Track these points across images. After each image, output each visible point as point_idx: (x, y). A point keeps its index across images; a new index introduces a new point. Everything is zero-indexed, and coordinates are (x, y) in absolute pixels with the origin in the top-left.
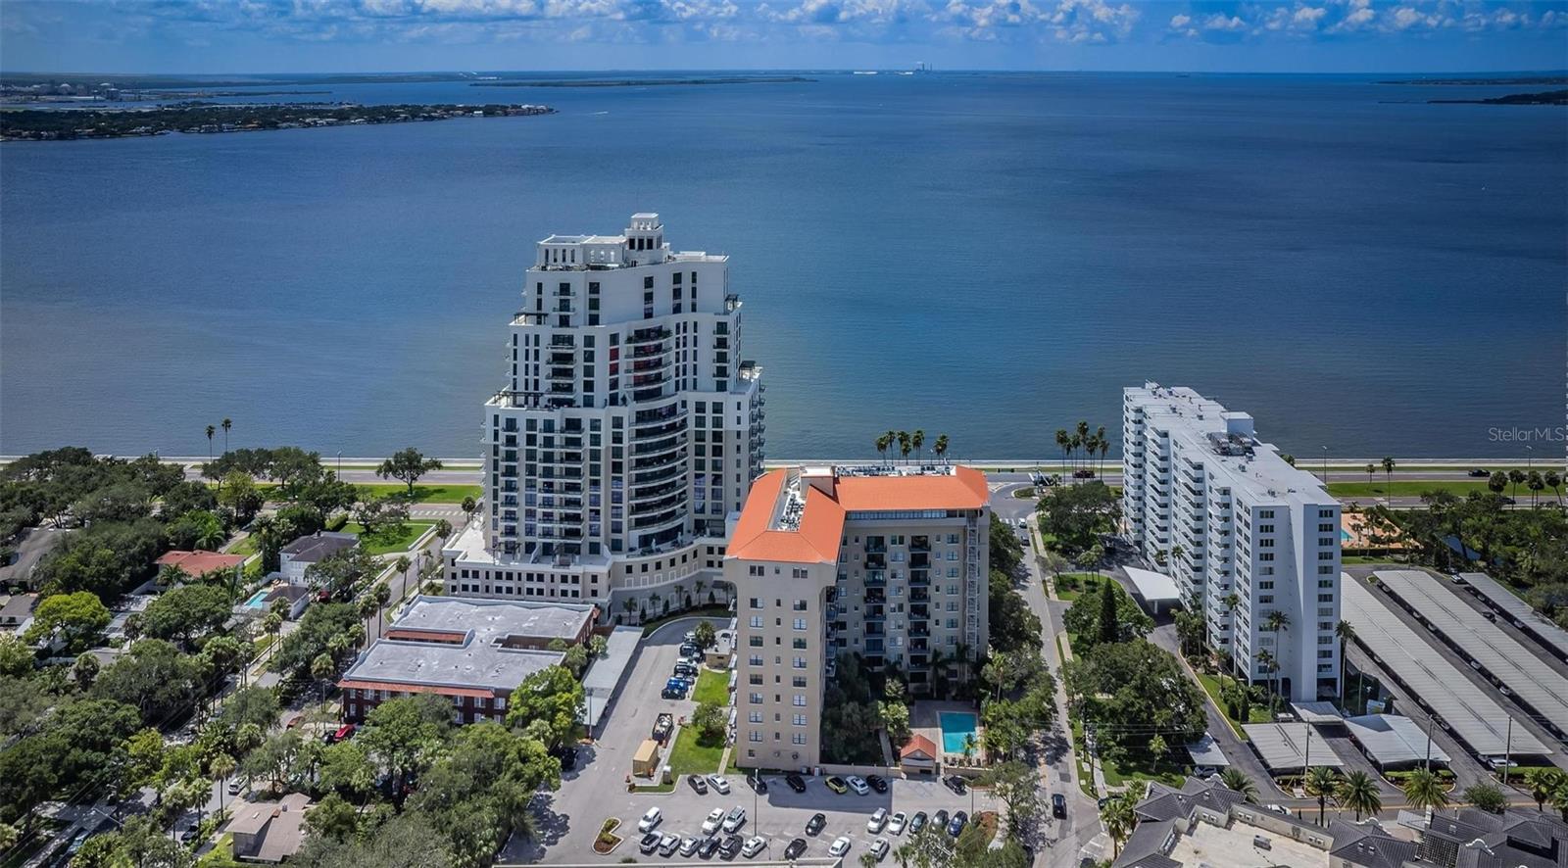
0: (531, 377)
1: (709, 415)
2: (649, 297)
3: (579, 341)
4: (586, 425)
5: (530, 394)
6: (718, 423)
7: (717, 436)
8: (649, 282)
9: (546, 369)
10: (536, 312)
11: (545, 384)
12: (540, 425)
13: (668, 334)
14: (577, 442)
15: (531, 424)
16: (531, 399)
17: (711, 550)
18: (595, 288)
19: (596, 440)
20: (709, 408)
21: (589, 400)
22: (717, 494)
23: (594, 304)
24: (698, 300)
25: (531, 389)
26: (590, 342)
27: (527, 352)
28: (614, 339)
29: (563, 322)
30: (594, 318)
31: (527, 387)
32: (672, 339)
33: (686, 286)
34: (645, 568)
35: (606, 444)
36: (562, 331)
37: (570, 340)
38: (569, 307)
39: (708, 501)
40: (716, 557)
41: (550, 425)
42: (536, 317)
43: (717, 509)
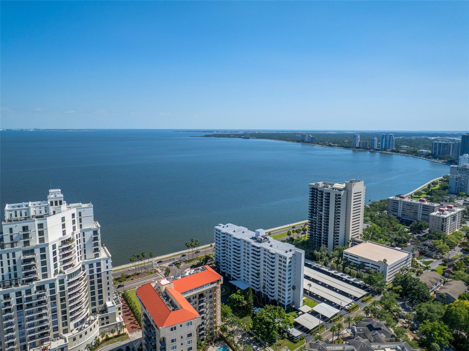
0: (12, 272)
1: (95, 268)
2: (64, 226)
3: (37, 251)
4: (47, 287)
5: (13, 280)
6: (99, 270)
7: (99, 275)
8: (63, 219)
9: (20, 267)
10: (10, 242)
11: (21, 273)
12: (23, 292)
13: (73, 240)
15: (19, 293)
16: (14, 282)
17: (103, 319)
18: (41, 226)
19: (52, 292)
20: (95, 265)
21: (45, 276)
22: (101, 297)
23: (41, 233)
24: (82, 223)
25: (13, 277)
26: (43, 250)
27: (9, 261)
28: (54, 247)
29: (27, 243)
30: (42, 240)
31: (10, 277)
32: (75, 242)
33: (76, 219)
34: (81, 336)
35: (58, 291)
36: (27, 248)
37: (32, 251)
38: (28, 237)
39: (97, 300)
40: (105, 321)
41: (28, 292)
42: (10, 244)
43: (101, 303)
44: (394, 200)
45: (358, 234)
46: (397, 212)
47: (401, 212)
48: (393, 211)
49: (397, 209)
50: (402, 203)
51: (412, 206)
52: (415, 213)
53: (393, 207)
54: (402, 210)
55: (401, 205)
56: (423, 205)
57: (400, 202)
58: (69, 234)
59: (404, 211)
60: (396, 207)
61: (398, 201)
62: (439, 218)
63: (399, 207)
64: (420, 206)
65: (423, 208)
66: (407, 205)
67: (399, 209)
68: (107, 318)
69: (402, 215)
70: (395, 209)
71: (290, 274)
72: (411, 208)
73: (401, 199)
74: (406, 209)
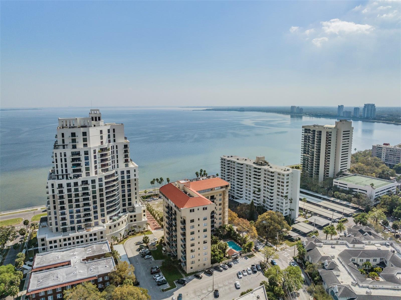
0: (64, 168)
1: (125, 175)
2: (102, 138)
3: (82, 153)
4: (90, 182)
5: (64, 175)
6: (129, 177)
7: (129, 181)
8: (101, 132)
9: (70, 165)
10: (62, 144)
11: (70, 170)
12: (72, 184)
13: (109, 150)
14: (87, 189)
15: (69, 185)
16: (65, 176)
17: (131, 217)
18: (84, 134)
19: (94, 187)
20: (125, 172)
21: (88, 174)
22: (130, 200)
23: (85, 140)
24: (116, 138)
25: (64, 173)
26: (86, 153)
27: (61, 159)
28: (95, 152)
29: (74, 147)
30: (85, 145)
31: (62, 172)
32: (110, 151)
33: (111, 133)
34: (115, 226)
35: (97, 188)
36: (74, 150)
37: (78, 154)
38: (76, 141)
39: (127, 202)
40: (133, 219)
41: (76, 184)
42: (62, 146)
43: (130, 204)
44: (378, 147)
45: (346, 168)
46: (381, 157)
47: (384, 157)
49: (381, 155)
50: (385, 149)
52: (398, 158)
53: (377, 153)
54: (386, 156)
55: (385, 151)
57: (383, 149)
58: (106, 145)
59: (387, 156)
61: (381, 147)
66: (390, 151)
67: (383, 154)
68: (135, 216)
70: (378, 155)
71: (288, 189)
72: (394, 153)
73: (384, 146)
74: (390, 154)
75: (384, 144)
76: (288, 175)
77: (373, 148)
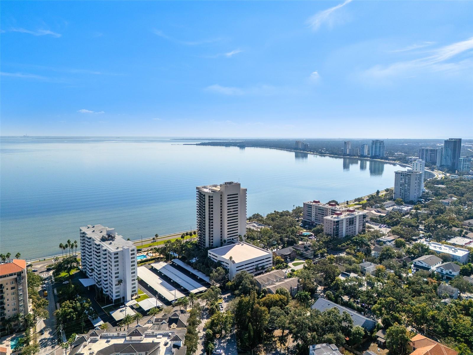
44: (308, 205)
46: (311, 216)
47: (314, 217)
48: (308, 215)
49: (311, 214)
50: (314, 207)
51: (323, 210)
53: (308, 211)
54: (315, 215)
55: (314, 209)
56: (332, 210)
57: (313, 207)
59: (316, 215)
60: (310, 212)
61: (311, 205)
62: (331, 221)
63: (313, 211)
64: (329, 210)
65: (332, 212)
66: (319, 209)
67: (313, 213)
69: (315, 219)
71: (118, 269)
72: (322, 212)
73: (314, 203)
74: (318, 213)
75: (314, 202)
76: (116, 254)
77: (304, 206)
